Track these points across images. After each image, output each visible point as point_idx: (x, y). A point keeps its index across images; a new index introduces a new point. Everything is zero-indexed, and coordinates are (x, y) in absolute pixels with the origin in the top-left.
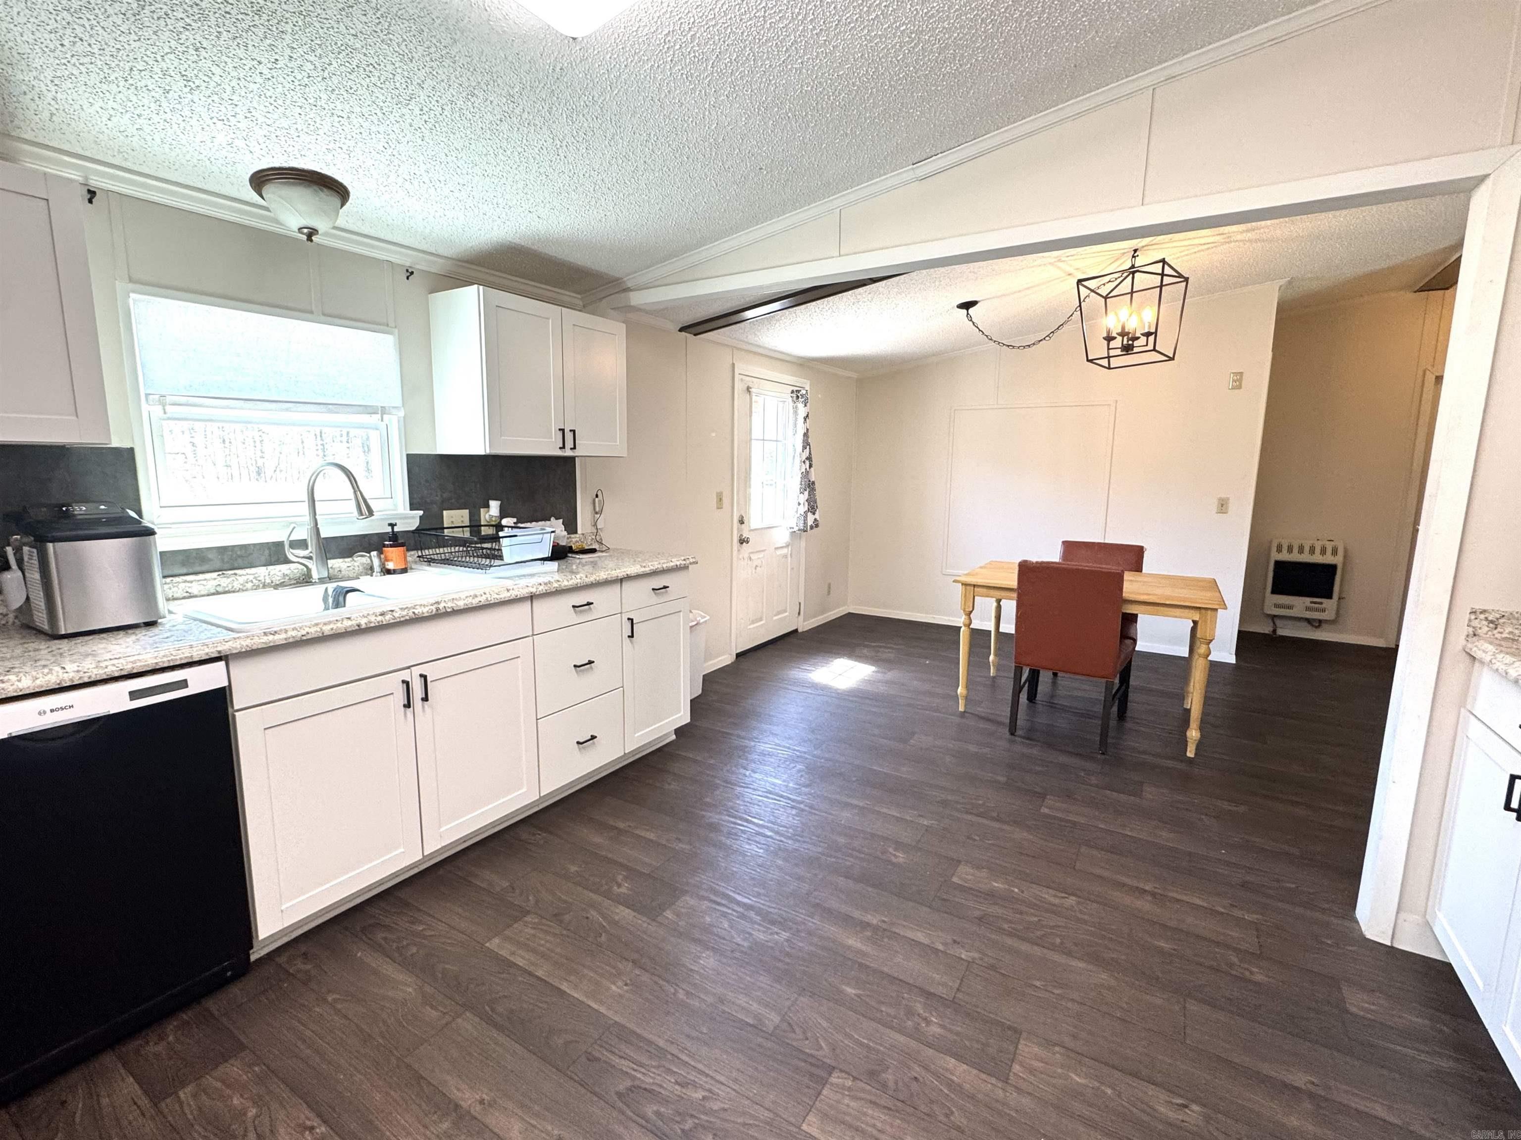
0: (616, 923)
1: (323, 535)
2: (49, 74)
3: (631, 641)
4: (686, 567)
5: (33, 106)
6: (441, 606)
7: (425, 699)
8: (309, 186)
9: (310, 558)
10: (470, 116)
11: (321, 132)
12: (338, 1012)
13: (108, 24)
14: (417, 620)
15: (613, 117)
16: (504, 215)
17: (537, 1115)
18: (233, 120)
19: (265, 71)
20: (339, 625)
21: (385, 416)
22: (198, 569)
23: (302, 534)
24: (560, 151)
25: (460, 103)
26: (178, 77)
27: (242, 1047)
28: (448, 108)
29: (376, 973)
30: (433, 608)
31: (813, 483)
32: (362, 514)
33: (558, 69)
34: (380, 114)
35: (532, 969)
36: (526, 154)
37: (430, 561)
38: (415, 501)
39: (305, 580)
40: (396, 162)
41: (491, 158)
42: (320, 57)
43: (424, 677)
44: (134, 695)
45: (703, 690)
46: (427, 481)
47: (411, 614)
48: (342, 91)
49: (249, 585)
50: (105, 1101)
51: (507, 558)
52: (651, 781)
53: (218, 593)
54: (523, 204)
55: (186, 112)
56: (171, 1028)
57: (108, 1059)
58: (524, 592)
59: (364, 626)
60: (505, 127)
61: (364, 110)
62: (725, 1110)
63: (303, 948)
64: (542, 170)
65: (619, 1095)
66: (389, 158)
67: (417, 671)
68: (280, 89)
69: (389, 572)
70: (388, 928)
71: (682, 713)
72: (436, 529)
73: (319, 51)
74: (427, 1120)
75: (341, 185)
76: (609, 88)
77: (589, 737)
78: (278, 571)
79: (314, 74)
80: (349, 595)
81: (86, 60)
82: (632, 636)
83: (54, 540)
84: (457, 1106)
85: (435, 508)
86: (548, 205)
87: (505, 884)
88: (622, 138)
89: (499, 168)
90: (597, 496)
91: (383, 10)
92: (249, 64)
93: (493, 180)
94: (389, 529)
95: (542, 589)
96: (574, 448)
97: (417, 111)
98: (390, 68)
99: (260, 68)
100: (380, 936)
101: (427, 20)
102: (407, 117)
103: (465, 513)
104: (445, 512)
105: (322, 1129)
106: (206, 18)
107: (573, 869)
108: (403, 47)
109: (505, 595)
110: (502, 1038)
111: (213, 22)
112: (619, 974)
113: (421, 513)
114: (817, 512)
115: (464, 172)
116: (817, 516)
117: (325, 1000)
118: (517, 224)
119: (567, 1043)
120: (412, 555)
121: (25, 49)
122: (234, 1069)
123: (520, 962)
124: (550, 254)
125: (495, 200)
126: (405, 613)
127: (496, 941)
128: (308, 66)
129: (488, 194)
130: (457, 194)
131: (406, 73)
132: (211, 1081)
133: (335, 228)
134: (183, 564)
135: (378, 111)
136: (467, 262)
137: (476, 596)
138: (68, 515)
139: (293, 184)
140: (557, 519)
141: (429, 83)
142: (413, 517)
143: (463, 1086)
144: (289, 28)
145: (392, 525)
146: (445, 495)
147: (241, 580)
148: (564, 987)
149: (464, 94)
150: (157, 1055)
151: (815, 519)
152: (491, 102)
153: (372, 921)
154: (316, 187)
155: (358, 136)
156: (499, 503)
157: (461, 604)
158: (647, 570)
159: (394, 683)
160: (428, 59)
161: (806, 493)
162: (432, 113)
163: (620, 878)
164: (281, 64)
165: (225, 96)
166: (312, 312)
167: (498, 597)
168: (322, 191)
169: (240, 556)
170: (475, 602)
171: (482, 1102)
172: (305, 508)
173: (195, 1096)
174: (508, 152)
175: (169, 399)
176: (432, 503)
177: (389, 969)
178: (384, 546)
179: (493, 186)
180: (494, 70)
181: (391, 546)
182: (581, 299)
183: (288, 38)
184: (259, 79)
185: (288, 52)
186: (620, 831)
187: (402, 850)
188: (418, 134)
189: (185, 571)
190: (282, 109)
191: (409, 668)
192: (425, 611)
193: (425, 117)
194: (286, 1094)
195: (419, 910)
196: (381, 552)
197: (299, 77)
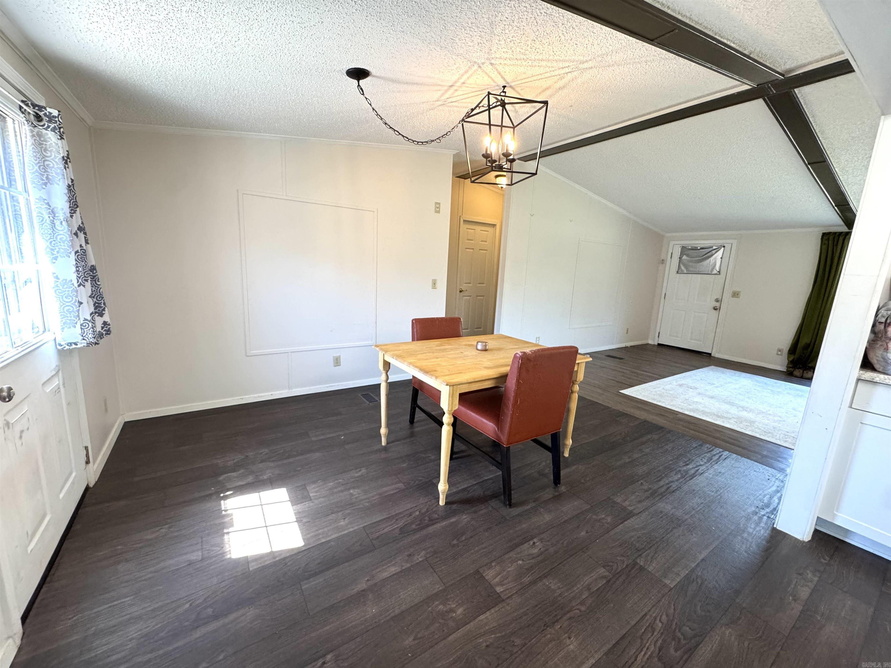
31: (93, 268)
114: (106, 312)
116: (106, 318)
151: (105, 323)
161: (88, 284)
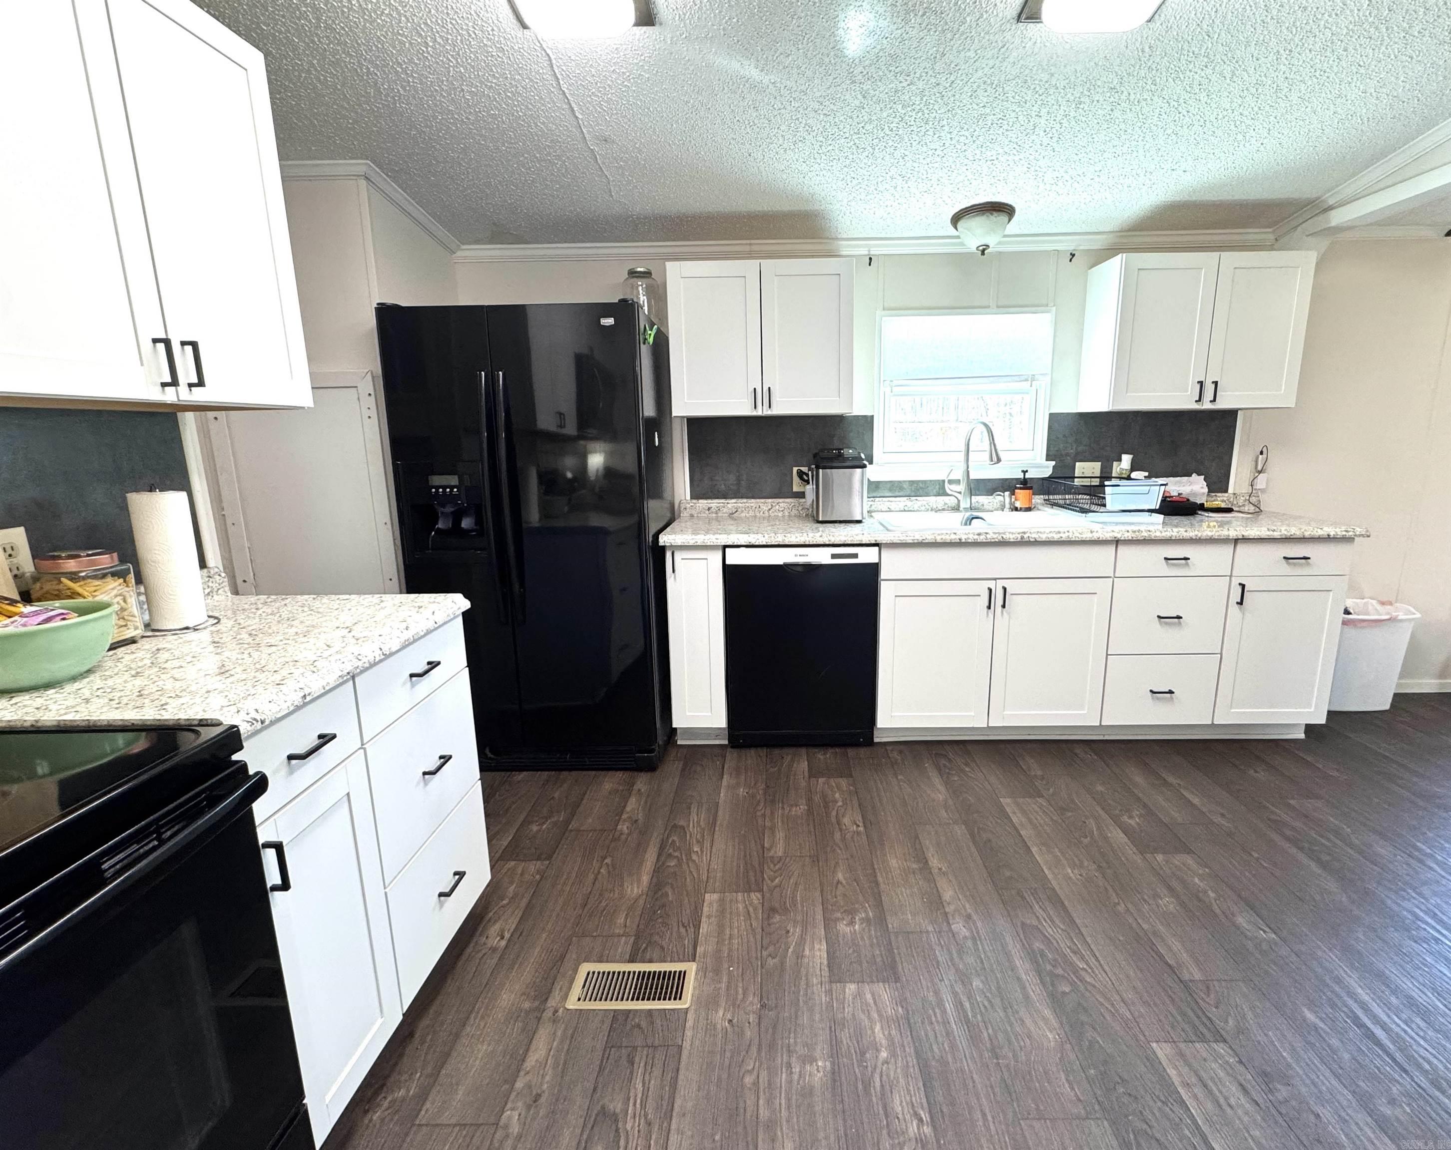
0: (1106, 838)
1: (972, 477)
2: (845, 201)
3: (1240, 609)
4: (1347, 540)
5: (843, 220)
6: (1026, 536)
7: (1004, 606)
8: (983, 214)
9: (960, 493)
10: (1084, 119)
11: (983, 175)
12: (900, 786)
13: (862, 165)
14: (1003, 543)
15: (1224, 58)
16: (1148, 181)
17: (965, 896)
18: (932, 189)
19: (940, 153)
20: (947, 537)
21: (1034, 383)
22: (897, 494)
23: (958, 474)
24: (1180, 109)
25: (1072, 114)
26: (899, 178)
27: (851, 776)
28: (1065, 123)
29: (929, 778)
30: (1019, 536)
32: (992, 460)
33: (1147, 49)
34: (1017, 148)
35: (1019, 828)
36: (1146, 126)
37: (1054, 505)
38: (1051, 453)
39: (956, 509)
40: (1040, 174)
41: (1116, 142)
42: (968, 130)
43: (1005, 589)
44: (834, 556)
45: (1392, 705)
46: (1064, 436)
47: (1000, 538)
48: (988, 144)
49: (923, 508)
50: (795, 765)
51: (1109, 507)
52: (1237, 763)
53: (905, 511)
54: (1163, 166)
55: (907, 195)
56: (831, 751)
57: (803, 751)
58: (1108, 536)
59: (963, 541)
60: (1117, 113)
61: (1006, 149)
62: (1094, 986)
63: (902, 747)
64: (1169, 131)
65: (1023, 924)
66: (1034, 174)
67: (1001, 584)
68: (951, 160)
69: (1016, 509)
70: (950, 760)
71: (1312, 710)
72: (1065, 478)
73: (966, 127)
74: (908, 858)
75: (1007, 205)
76: (1207, 37)
77: (1167, 690)
78: (940, 501)
79: (967, 141)
80: (974, 520)
81: (858, 188)
82: (1241, 603)
83: (824, 468)
84: (927, 861)
85: (1069, 460)
86: (1189, 158)
87: (1039, 773)
88: (1244, 70)
89: (1126, 147)
90: (1261, 453)
91: (996, 82)
92: (930, 153)
93: (1125, 157)
94: (1021, 476)
95: (1128, 536)
96: (1214, 400)
97: (1042, 134)
98: (1013, 115)
99: (937, 153)
100: (943, 761)
101: (1027, 71)
102: (1036, 140)
103: (1098, 465)
104: (1077, 464)
105: (861, 829)
106: (903, 139)
107: (1100, 788)
108: (1017, 97)
109: (1087, 536)
110: (973, 849)
111: (907, 140)
112: (1081, 866)
113: (1053, 463)
115: (1097, 161)
117: (897, 778)
118: (1165, 184)
119: (1011, 878)
120: (1038, 499)
121: (834, 193)
122: (843, 782)
123: (1015, 820)
124: (1213, 199)
125: (1134, 172)
126: (995, 536)
127: (1009, 800)
128: (962, 139)
129: (1125, 170)
130: (1097, 179)
131: (1025, 113)
132: (832, 782)
133: (1005, 236)
134: (890, 490)
135: (1015, 146)
136: (1129, 230)
137: (1059, 532)
138: (840, 455)
139: (974, 216)
140: (1199, 475)
141: (1044, 111)
142: (1047, 467)
143: (936, 856)
144: (945, 122)
145: (1025, 472)
146: (1080, 448)
147: (919, 503)
148: (1034, 850)
149: (1074, 106)
150: (819, 759)
152: (1098, 101)
153: (944, 753)
154: (988, 214)
155: (1008, 168)
156: (1130, 457)
157: (1044, 537)
158: (1276, 535)
159: (982, 588)
160: (1037, 96)
162: (1054, 131)
163: (1135, 813)
164: (947, 145)
165: (924, 177)
166: (989, 307)
167: (1080, 536)
168: (992, 214)
169: (921, 488)
170: (1056, 537)
171: (940, 869)
172: (962, 456)
173: (824, 784)
174: (1129, 131)
175: (895, 383)
176: (1067, 455)
177: (937, 780)
178: (1016, 488)
179: (1127, 162)
180: (1091, 78)
181: (1021, 488)
182: (1273, 232)
183: (946, 128)
184: (939, 159)
185: (949, 136)
186: (1165, 783)
187: (973, 714)
188: (1049, 148)
189: (891, 494)
190: (956, 171)
191: (995, 579)
192: (1011, 537)
193: (1049, 135)
194: (856, 805)
195: (975, 762)
196: (1013, 493)
197: (959, 147)
